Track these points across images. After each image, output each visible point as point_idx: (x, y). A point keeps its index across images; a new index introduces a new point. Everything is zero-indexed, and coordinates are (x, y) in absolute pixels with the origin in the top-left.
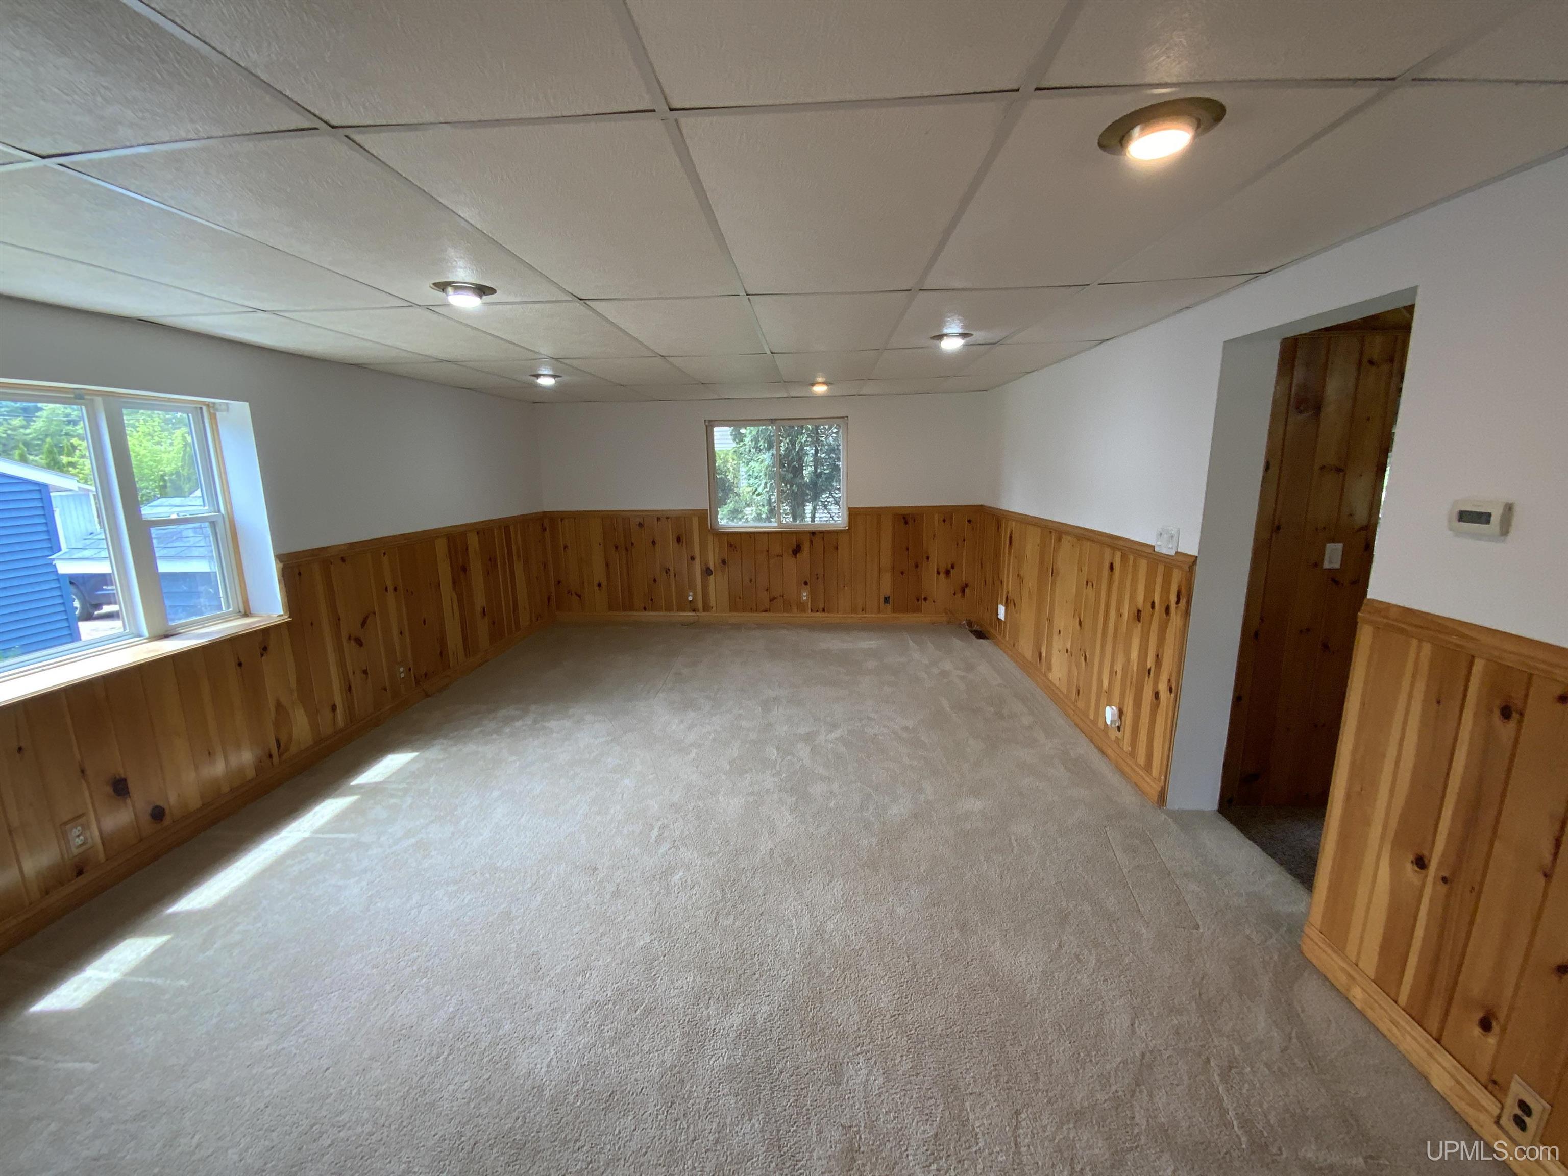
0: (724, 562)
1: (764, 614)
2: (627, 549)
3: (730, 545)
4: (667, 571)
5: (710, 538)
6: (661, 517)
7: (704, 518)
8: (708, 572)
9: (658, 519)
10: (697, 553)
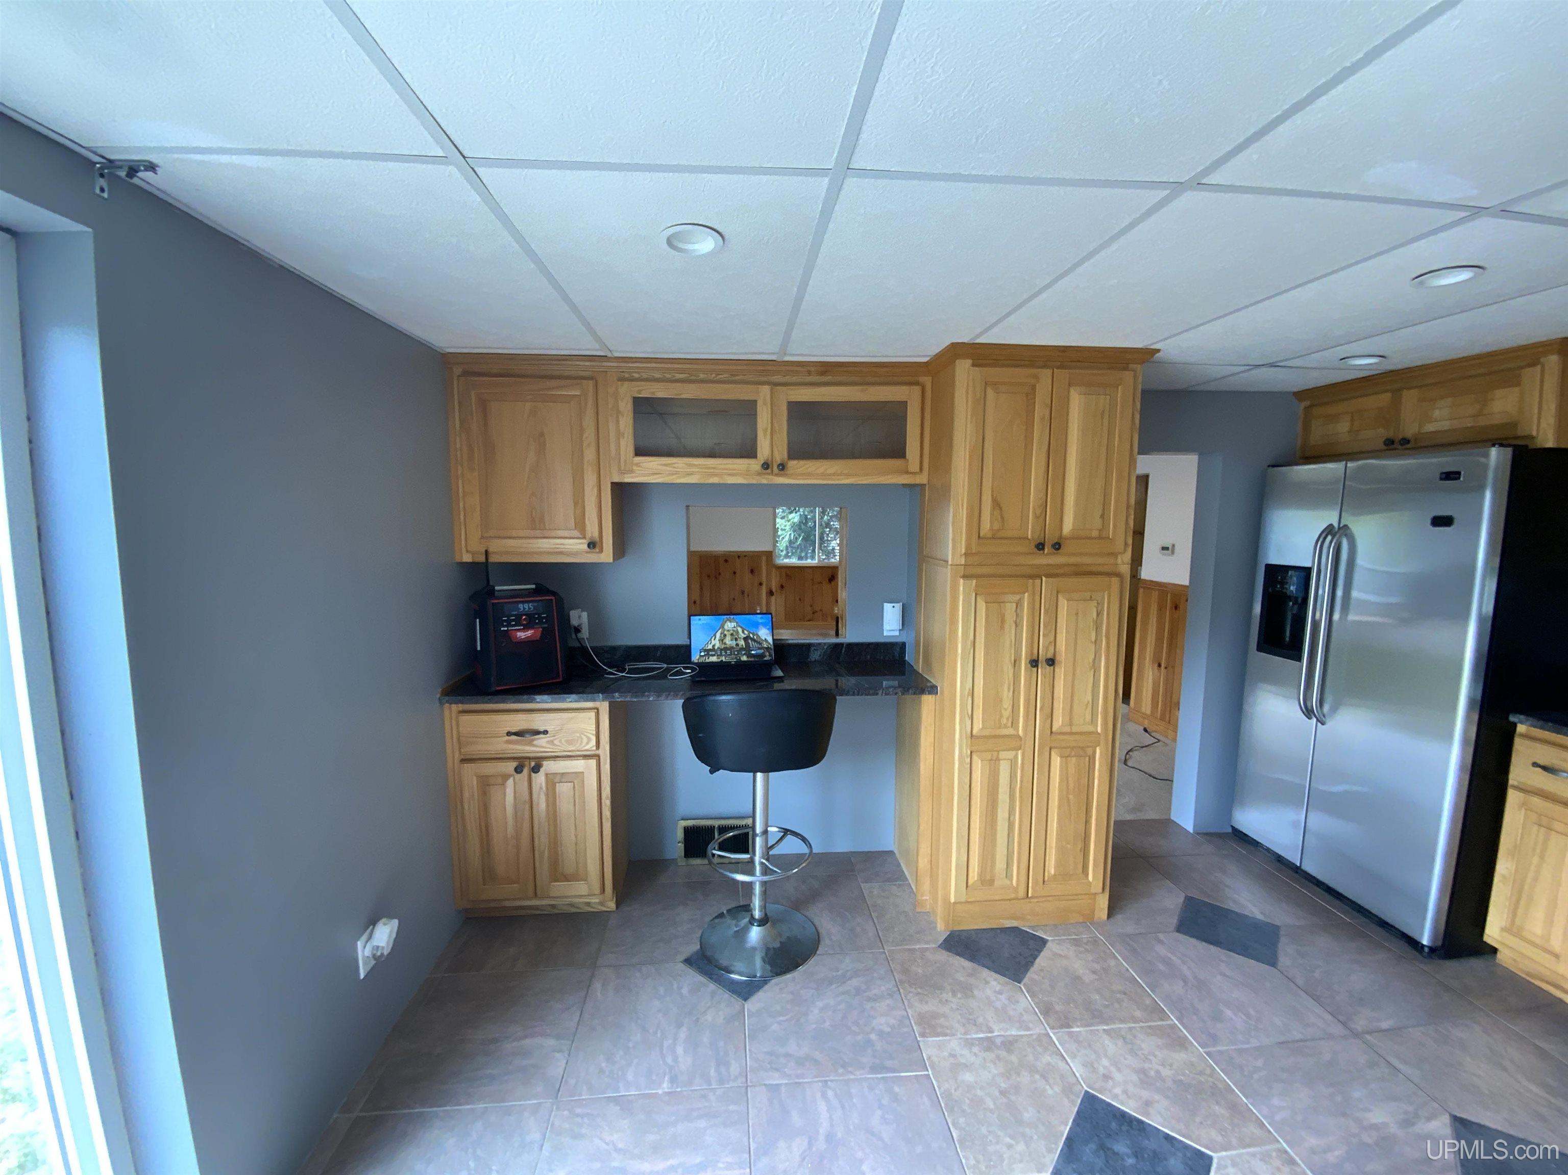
0: (782, 587)
1: (809, 623)
2: (716, 578)
3: (787, 575)
4: (743, 592)
5: (774, 570)
6: (740, 556)
7: (769, 555)
8: (771, 593)
9: (739, 557)
10: (764, 580)
